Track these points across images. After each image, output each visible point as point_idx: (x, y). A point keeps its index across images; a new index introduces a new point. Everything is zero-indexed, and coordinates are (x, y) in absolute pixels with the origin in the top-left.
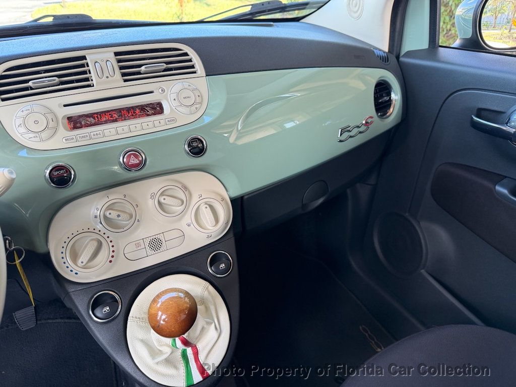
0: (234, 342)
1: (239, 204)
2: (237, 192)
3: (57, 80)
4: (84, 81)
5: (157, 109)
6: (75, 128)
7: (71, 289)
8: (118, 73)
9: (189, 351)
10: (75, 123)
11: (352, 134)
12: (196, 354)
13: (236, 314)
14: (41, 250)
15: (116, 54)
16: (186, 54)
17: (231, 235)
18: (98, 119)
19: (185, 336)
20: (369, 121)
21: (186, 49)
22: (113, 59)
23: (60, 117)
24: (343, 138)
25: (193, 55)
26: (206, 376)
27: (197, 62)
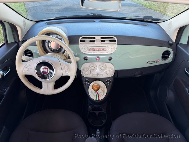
3: (89, 41)
4: (94, 42)
7: (82, 77)
8: (100, 41)
9: (98, 95)
11: (151, 63)
14: (80, 69)
15: (101, 37)
16: (115, 39)
17: (113, 77)
19: (97, 91)
20: (158, 61)
21: (115, 38)
22: (100, 38)
23: (88, 48)
24: (148, 63)
25: (116, 39)
26: (99, 100)
27: (116, 41)
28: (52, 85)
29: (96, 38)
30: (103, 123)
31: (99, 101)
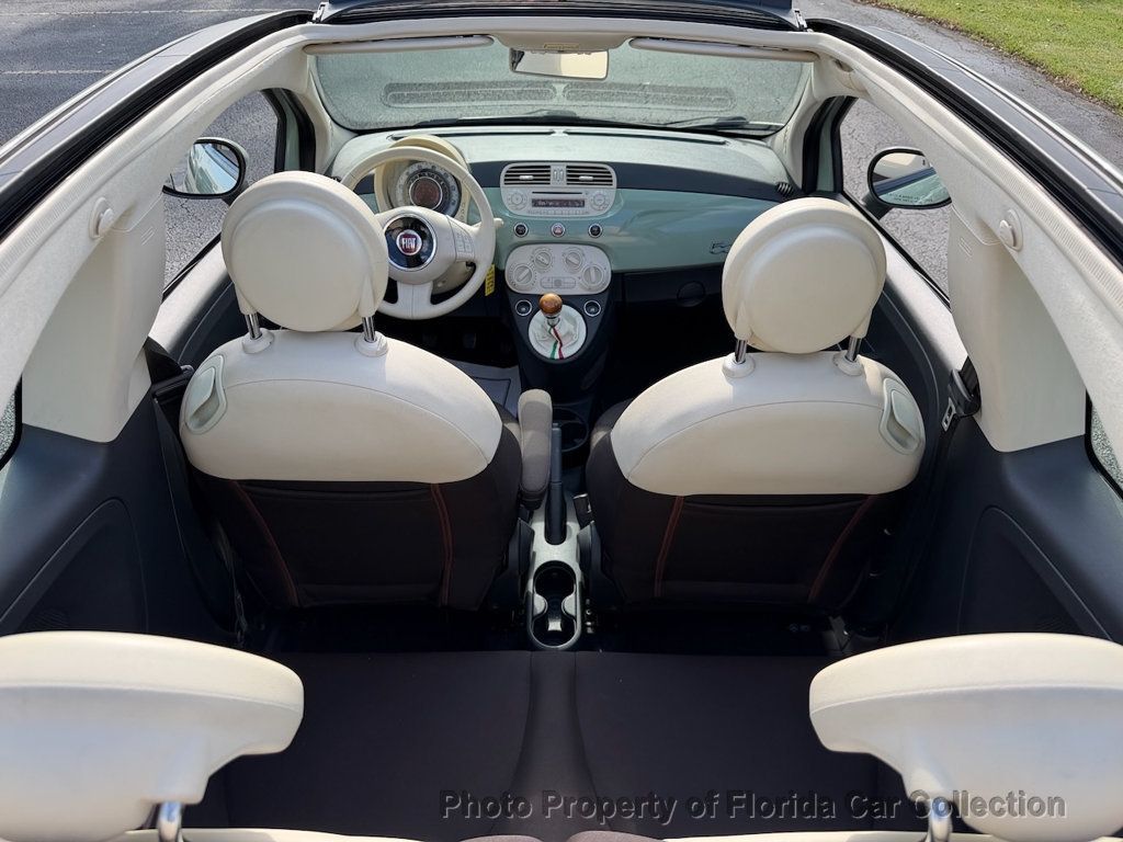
0: (580, 353)
1: (617, 277)
2: (615, 268)
3: (531, 177)
4: (547, 181)
5: (581, 203)
6: (535, 206)
7: (509, 294)
8: (565, 178)
9: (558, 346)
10: (535, 203)
11: (724, 250)
12: (561, 345)
13: (590, 340)
14: (502, 268)
15: (567, 167)
16: (609, 173)
17: (607, 294)
18: (547, 203)
21: (610, 169)
22: (565, 170)
23: (529, 198)
24: (714, 251)
25: (613, 174)
26: (562, 358)
27: (614, 178)
28: (426, 291)
29: (552, 169)
30: (575, 445)
31: (562, 361)
